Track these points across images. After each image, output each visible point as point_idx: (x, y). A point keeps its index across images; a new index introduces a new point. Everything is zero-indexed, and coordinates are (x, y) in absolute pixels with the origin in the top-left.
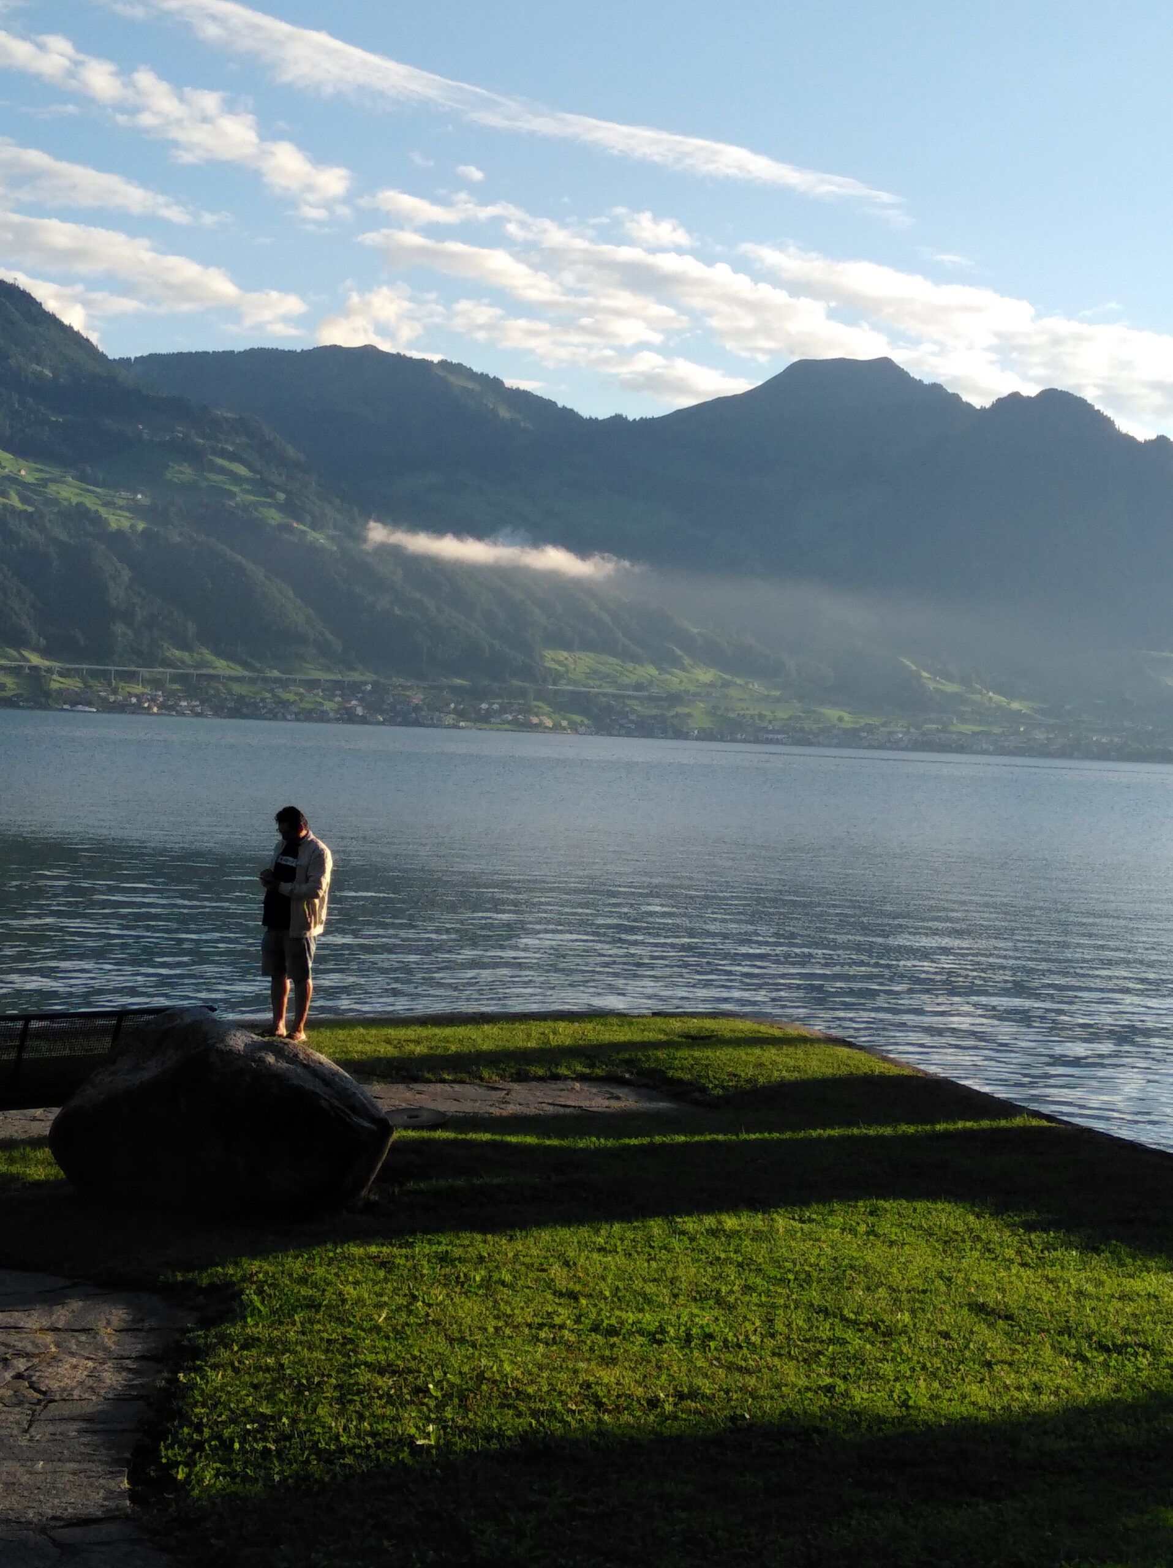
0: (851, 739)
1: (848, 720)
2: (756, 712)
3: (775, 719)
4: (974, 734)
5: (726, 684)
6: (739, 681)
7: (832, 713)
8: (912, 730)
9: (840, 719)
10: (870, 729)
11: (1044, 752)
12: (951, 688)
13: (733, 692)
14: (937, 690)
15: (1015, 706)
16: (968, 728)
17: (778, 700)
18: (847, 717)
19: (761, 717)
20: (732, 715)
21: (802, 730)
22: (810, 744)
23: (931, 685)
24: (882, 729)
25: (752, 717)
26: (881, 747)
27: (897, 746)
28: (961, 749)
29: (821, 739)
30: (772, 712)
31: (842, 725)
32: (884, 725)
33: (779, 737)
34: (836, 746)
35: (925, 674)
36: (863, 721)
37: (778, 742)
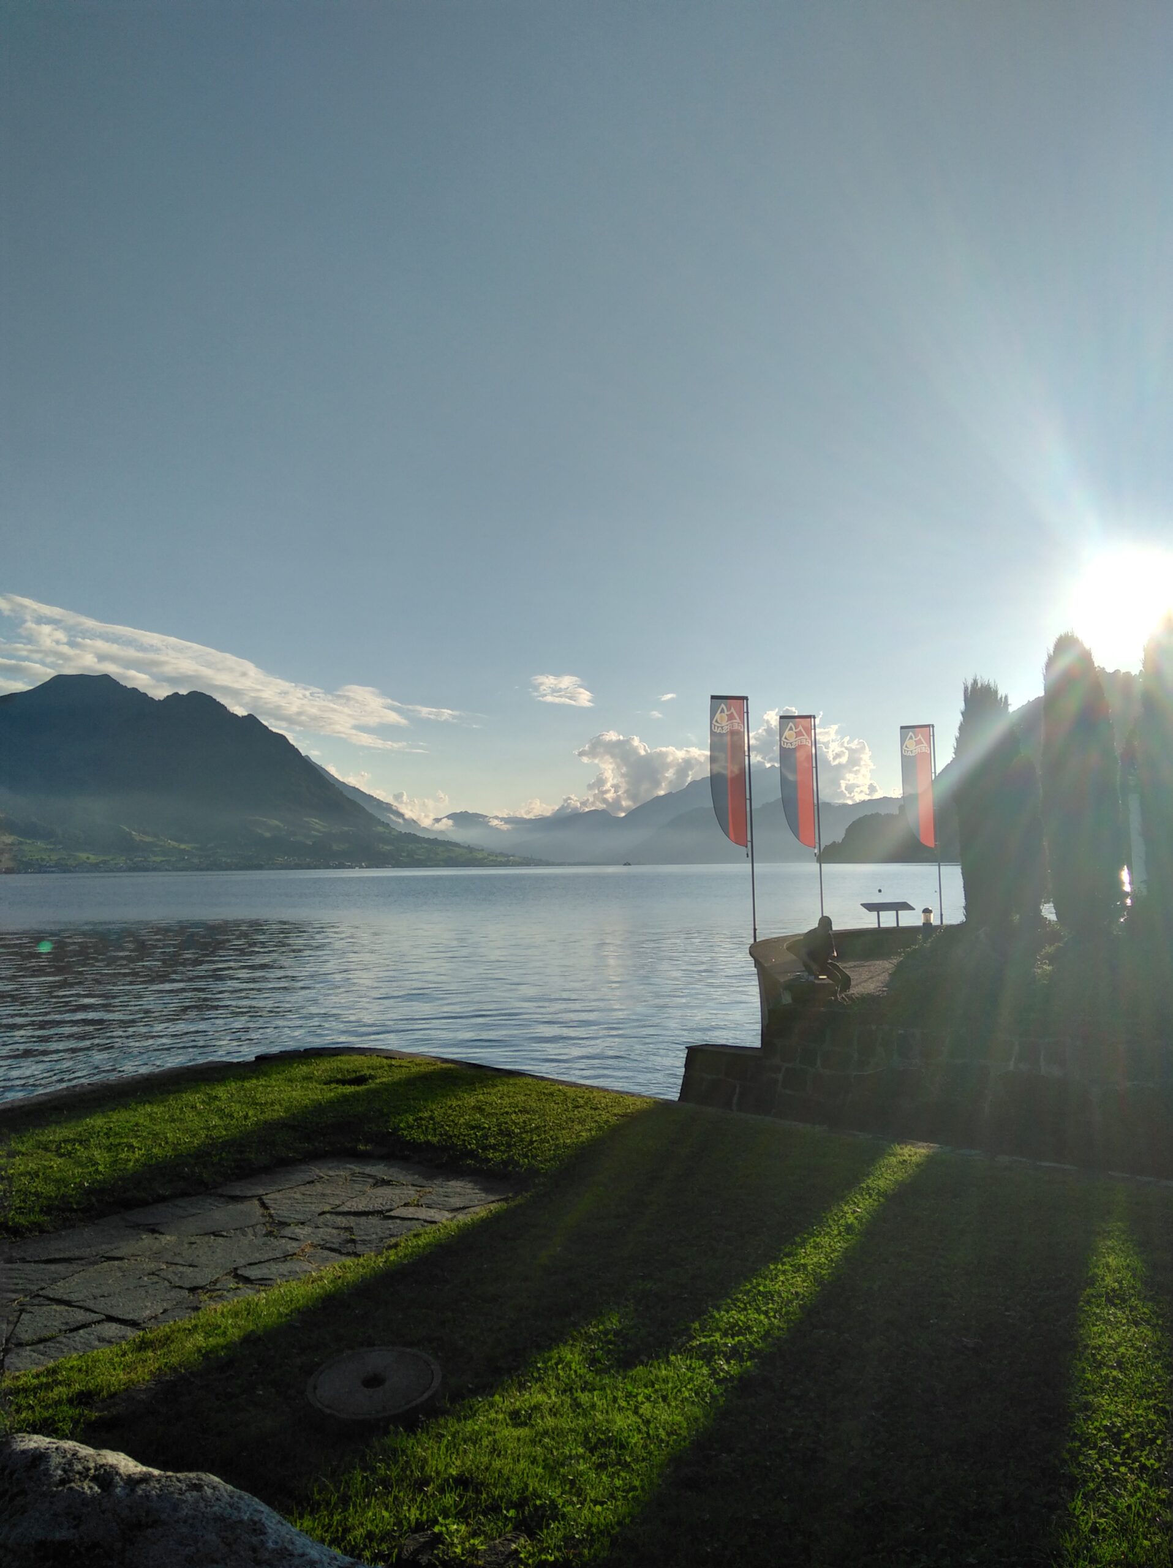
0: (95, 868)
1: (93, 859)
2: (39, 857)
3: (51, 860)
4: (163, 861)
5: (21, 843)
6: (28, 841)
7: (83, 856)
8: (128, 861)
9: (88, 858)
10: (105, 862)
11: (199, 869)
12: (148, 839)
13: (25, 848)
14: (141, 841)
15: (183, 846)
16: (159, 859)
17: (52, 850)
18: (92, 857)
19: (43, 860)
20: (24, 859)
21: (66, 865)
22: (70, 871)
23: (138, 838)
24: (111, 862)
25: (37, 860)
26: (112, 871)
27: (120, 870)
28: (155, 869)
29: (77, 869)
30: (49, 856)
31: (88, 861)
32: (112, 860)
33: (53, 869)
34: (87, 872)
35: (134, 833)
36: (101, 858)
37: (53, 872)
